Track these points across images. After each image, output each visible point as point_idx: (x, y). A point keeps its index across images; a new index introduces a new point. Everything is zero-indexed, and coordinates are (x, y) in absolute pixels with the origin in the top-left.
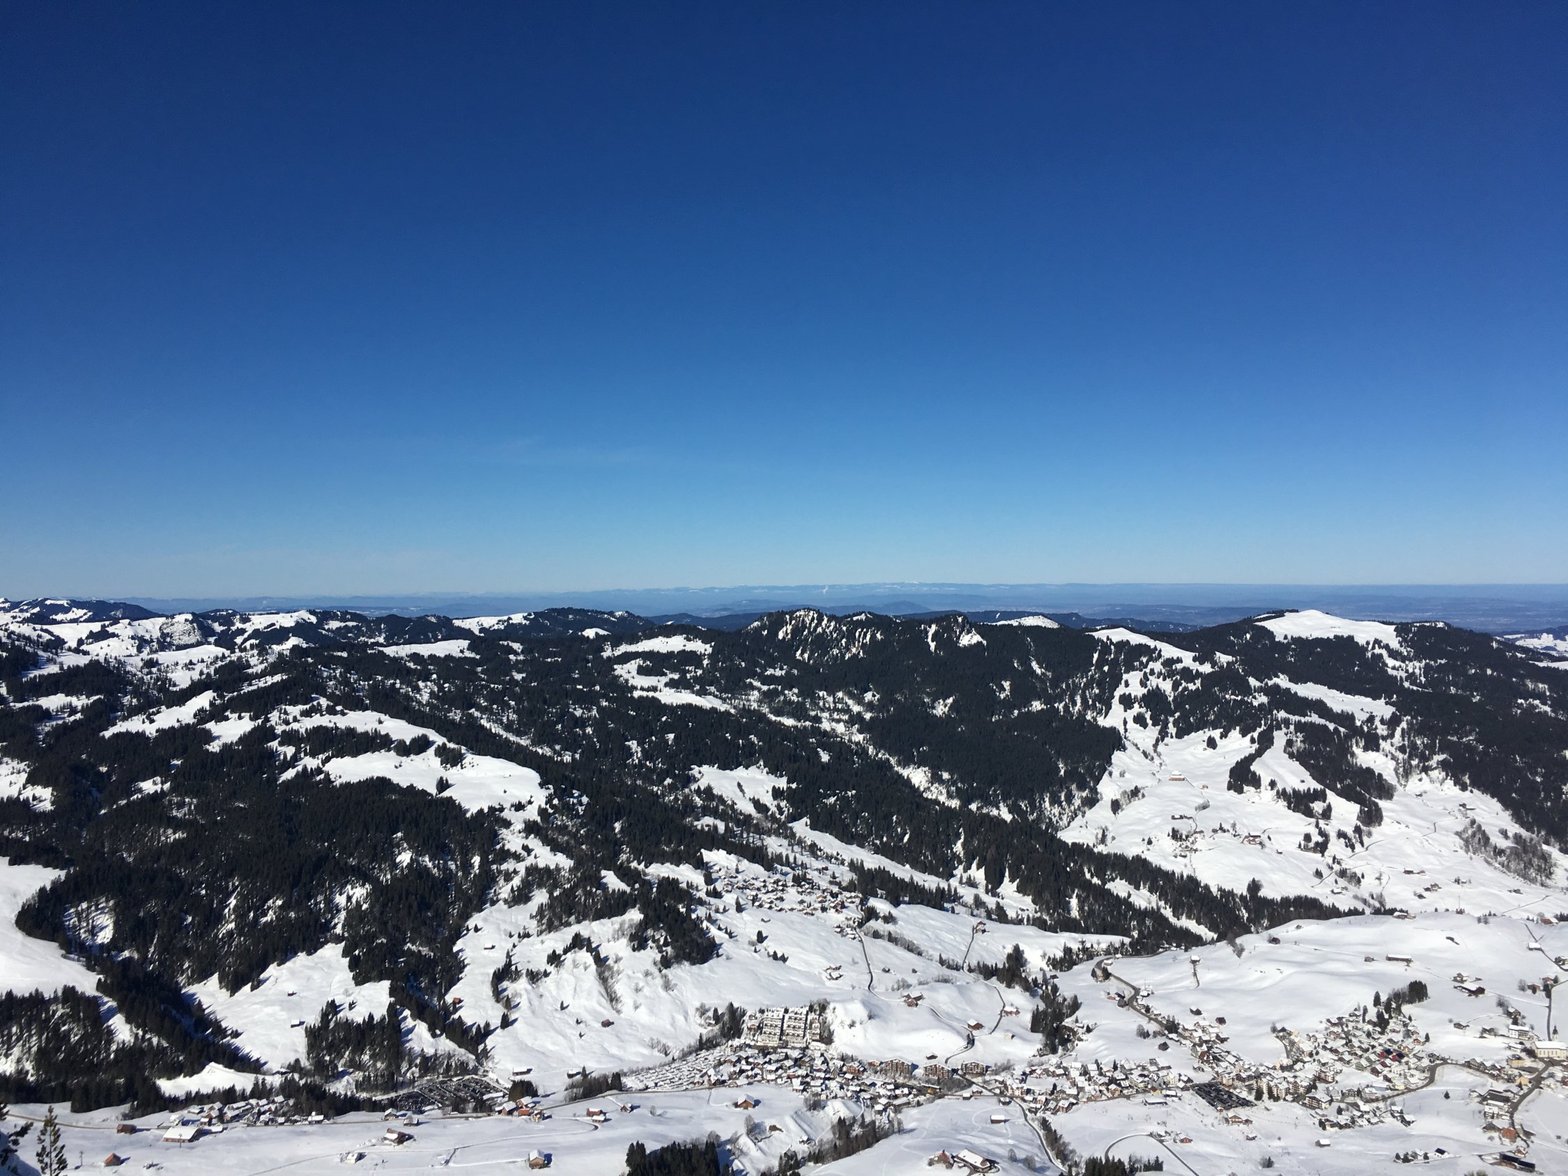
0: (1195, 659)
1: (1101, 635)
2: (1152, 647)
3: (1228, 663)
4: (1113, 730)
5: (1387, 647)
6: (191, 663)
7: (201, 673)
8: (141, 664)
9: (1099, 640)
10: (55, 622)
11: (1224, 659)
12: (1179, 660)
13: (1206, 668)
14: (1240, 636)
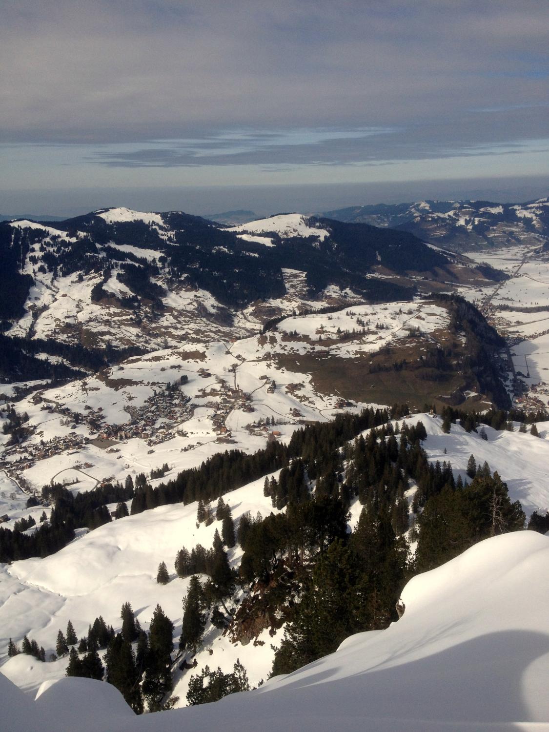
0: (67, 235)
1: (15, 225)
2: (44, 230)
3: (84, 236)
4: (28, 276)
5: (158, 225)
9: (14, 228)
11: (82, 234)
12: (59, 236)
13: (74, 240)
14: (89, 222)
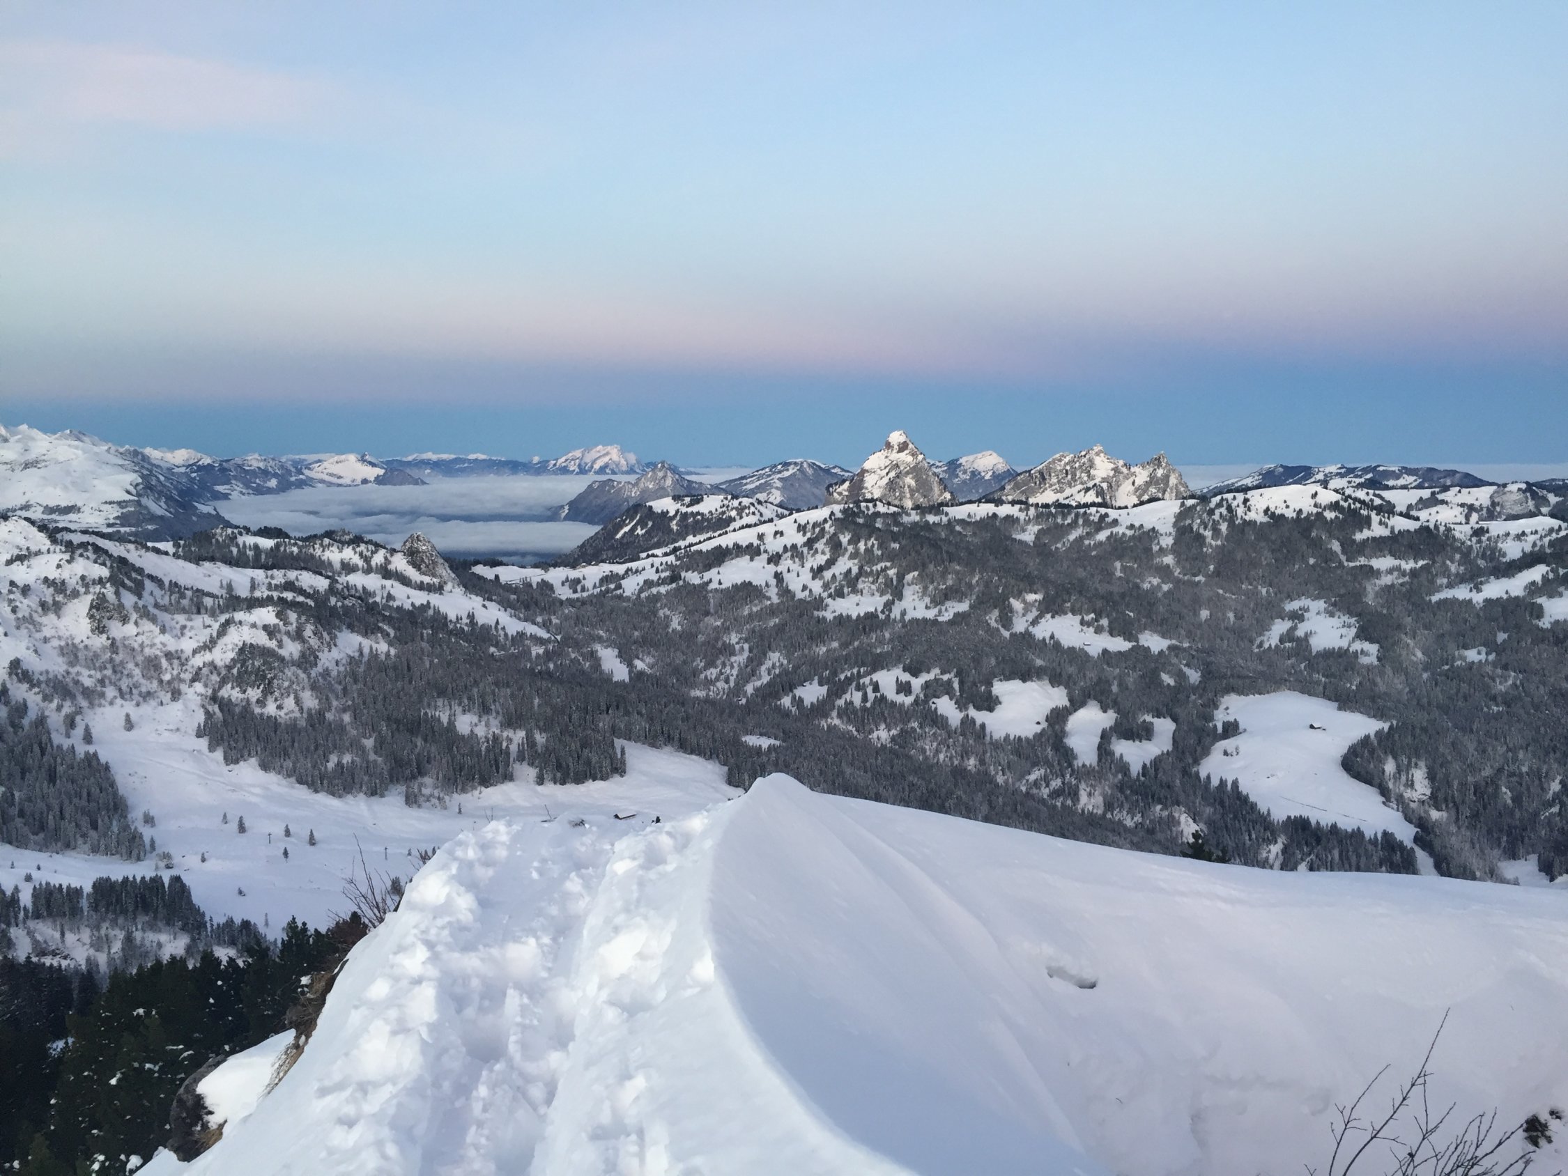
6: (1524, 534)
7: (1534, 545)
8: (1470, 532)
10: (1387, 488)
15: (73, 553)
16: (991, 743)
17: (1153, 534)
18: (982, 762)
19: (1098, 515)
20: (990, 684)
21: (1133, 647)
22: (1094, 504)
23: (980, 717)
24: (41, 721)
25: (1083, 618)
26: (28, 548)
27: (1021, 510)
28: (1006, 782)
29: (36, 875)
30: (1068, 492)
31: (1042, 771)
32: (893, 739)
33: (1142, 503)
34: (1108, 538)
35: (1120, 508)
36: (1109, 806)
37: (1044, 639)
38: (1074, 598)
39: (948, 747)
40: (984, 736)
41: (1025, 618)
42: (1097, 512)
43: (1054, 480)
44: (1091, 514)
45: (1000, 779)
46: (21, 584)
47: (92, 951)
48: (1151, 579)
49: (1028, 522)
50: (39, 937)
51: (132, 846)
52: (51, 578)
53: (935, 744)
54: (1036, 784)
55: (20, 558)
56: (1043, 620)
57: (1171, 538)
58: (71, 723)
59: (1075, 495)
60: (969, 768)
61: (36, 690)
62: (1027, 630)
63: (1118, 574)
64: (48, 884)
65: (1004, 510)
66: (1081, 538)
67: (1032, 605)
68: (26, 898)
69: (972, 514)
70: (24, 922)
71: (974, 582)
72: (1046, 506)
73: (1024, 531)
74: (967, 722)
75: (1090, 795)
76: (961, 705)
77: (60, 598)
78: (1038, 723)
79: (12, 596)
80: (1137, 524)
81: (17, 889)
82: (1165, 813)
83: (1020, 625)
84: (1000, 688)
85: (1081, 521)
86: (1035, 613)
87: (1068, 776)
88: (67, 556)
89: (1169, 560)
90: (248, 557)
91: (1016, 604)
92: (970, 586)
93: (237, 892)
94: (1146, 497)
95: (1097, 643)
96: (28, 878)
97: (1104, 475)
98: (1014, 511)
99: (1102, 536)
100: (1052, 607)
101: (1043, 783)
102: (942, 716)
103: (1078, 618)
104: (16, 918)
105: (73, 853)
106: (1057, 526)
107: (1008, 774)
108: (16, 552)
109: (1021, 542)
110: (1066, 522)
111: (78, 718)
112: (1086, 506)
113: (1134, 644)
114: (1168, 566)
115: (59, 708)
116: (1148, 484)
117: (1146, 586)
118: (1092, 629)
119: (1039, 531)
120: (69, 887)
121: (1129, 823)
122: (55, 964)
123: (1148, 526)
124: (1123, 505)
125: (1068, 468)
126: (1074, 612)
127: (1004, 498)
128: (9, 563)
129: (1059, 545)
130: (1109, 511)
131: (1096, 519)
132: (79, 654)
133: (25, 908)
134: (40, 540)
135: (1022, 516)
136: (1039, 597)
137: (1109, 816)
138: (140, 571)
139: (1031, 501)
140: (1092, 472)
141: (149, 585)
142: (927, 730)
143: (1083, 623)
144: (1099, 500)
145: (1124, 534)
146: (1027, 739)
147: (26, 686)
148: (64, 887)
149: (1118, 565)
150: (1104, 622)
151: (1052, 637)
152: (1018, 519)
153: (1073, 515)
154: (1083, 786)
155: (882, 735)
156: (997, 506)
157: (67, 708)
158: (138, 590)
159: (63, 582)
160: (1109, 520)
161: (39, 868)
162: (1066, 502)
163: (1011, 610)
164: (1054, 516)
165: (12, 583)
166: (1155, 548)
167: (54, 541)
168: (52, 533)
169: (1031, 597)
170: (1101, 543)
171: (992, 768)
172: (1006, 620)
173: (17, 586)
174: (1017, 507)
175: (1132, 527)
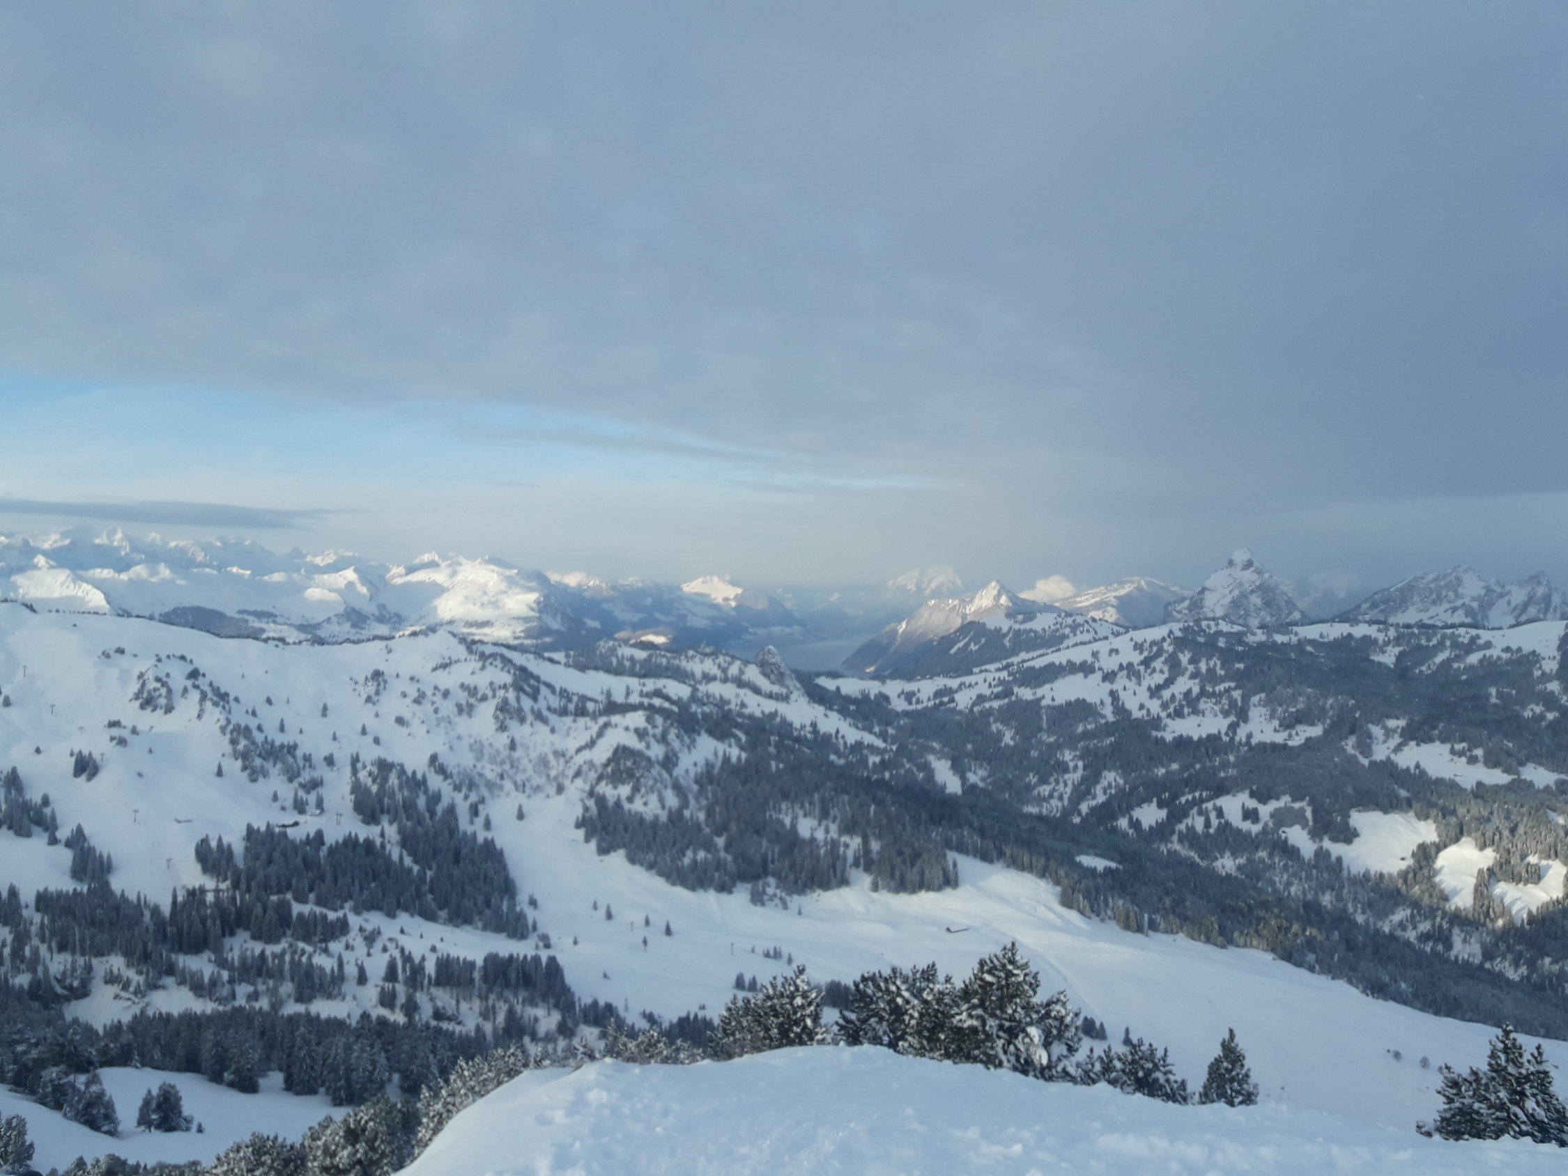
15: (485, 661)
16: (1349, 878)
17: (1533, 658)
18: (1339, 898)
19: (1469, 636)
20: (1347, 816)
21: (1513, 781)
22: (1462, 625)
23: (1336, 849)
24: (451, 810)
25: (1453, 747)
26: (450, 658)
27: (1379, 630)
28: (1367, 922)
29: (439, 945)
30: (1434, 610)
31: (1409, 912)
32: (1239, 868)
33: (1518, 624)
34: (1481, 661)
35: (1493, 629)
36: (1488, 955)
37: (1408, 769)
38: (1441, 725)
39: (1301, 880)
40: (1341, 869)
41: (1386, 745)
42: (1467, 633)
43: (1416, 599)
44: (1459, 636)
45: (1360, 919)
46: (442, 687)
47: (480, 1020)
48: (1533, 706)
49: (1387, 643)
50: (439, 1004)
51: (516, 927)
52: (466, 683)
53: (1285, 877)
54: (1402, 925)
55: (444, 666)
56: (1406, 749)
57: (1556, 662)
58: (474, 811)
59: (1440, 614)
60: (1324, 903)
61: (449, 781)
62: (1388, 759)
63: (1494, 700)
64: (448, 955)
65: (1360, 631)
66: (1448, 661)
67: (1394, 731)
68: (430, 968)
69: (1325, 634)
70: (428, 989)
71: (1328, 706)
72: (1407, 626)
73: (1383, 652)
74: (1321, 854)
75: (1465, 941)
76: (1315, 834)
77: (472, 701)
78: (1403, 859)
79: (434, 699)
80: (1514, 647)
81: (423, 959)
82: (1556, 968)
83: (1381, 752)
84: (1359, 819)
85: (1448, 643)
86: (1396, 740)
87: (1438, 919)
88: (479, 665)
89: (1554, 686)
90: (625, 667)
91: (1376, 731)
92: (1323, 710)
93: (601, 974)
94: (1524, 618)
95: (1470, 774)
96: (434, 949)
97: (1475, 594)
98: (1372, 631)
99: (1474, 659)
100: (1416, 733)
101: (1409, 925)
102: (1293, 847)
103: (1447, 747)
104: (422, 984)
105: (468, 928)
106: (1419, 647)
107: (1368, 912)
108: (440, 661)
109: (1380, 664)
110: (1431, 644)
111: (481, 807)
112: (1453, 626)
113: (1516, 777)
114: (1552, 693)
115: (466, 797)
116: (1526, 606)
117: (1527, 714)
118: (1464, 759)
119: (1400, 653)
120: (465, 960)
121: (1512, 974)
122: (451, 1028)
123: (1527, 649)
124: (1497, 626)
125: (1432, 586)
126: (1443, 741)
127: (1360, 617)
128: (434, 669)
129: (1424, 668)
130: (1480, 632)
131: (1466, 641)
132: (485, 751)
133: (430, 977)
134: (461, 651)
135: (1381, 637)
136: (1402, 723)
137: (1488, 965)
138: (537, 679)
139: (1392, 620)
140: (1460, 591)
141: (544, 691)
142: (1277, 860)
143: (1453, 752)
144: (1469, 620)
145: (1499, 658)
146: (1390, 875)
147: (441, 777)
148: (461, 959)
149: (1493, 691)
150: (1479, 752)
151: (1417, 766)
152: (1376, 640)
153: (1439, 636)
154: (1456, 931)
155: (1227, 864)
156: (1352, 626)
157: (473, 798)
158: (534, 696)
159: (475, 688)
160: (1481, 642)
161: (442, 940)
162: (1431, 622)
163: (1370, 736)
164: (1418, 637)
165: (436, 688)
166: (1537, 673)
167: (470, 651)
168: (470, 645)
169: (1392, 723)
170: (1472, 667)
171: (1350, 905)
172: (1365, 749)
173: (439, 690)
174: (1375, 627)
175: (1507, 649)
